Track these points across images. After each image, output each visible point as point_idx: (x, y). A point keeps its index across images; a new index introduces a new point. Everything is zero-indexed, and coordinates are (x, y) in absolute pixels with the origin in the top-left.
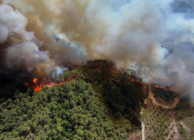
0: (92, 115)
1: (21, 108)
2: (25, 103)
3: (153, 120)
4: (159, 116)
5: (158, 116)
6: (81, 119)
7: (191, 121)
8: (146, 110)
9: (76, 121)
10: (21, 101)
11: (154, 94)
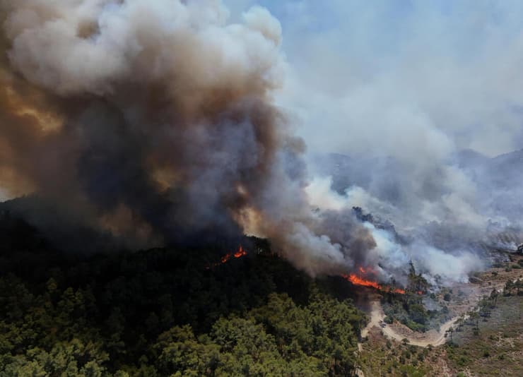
0: (220, 347)
1: (26, 332)
2: (38, 317)
3: (390, 372)
4: (406, 362)
5: (404, 364)
6: (190, 355)
7: (488, 365)
8: (369, 352)
9: (178, 359)
10: (25, 313)
11: (385, 316)
